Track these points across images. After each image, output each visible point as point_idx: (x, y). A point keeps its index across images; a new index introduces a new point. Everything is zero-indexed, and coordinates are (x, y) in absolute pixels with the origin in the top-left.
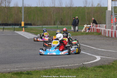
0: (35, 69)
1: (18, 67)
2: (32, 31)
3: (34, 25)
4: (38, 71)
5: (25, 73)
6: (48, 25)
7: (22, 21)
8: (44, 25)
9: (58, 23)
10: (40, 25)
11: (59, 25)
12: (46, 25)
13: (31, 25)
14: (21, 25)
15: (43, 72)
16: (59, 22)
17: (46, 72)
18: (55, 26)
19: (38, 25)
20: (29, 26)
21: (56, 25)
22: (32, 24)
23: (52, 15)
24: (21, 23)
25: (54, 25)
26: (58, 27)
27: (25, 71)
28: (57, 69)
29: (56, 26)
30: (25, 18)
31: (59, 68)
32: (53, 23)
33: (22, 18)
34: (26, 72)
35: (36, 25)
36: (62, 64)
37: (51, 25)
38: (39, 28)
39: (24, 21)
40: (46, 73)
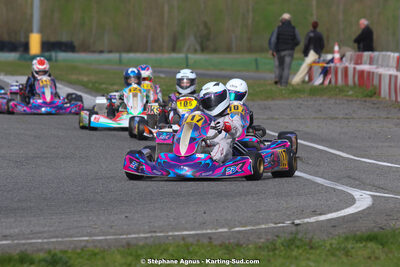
0: (83, 244)
1: (7, 232)
2: (74, 77)
3: (86, 48)
4: (97, 251)
5: (40, 261)
6: (144, 50)
7: (32, 31)
8: (130, 50)
9: (191, 41)
10: (110, 52)
11: (195, 51)
12: (136, 51)
13: (69, 47)
14: (26, 47)
15: (119, 257)
16: (192, 38)
17: (131, 254)
18: (174, 55)
19: (102, 52)
20: (62, 56)
21: (180, 51)
22: (76, 44)
23: (166, 8)
24: (27, 37)
25: (174, 49)
26: (191, 62)
27: (39, 251)
28: (182, 243)
29: (181, 56)
30: (43, 18)
31: (191, 240)
32: (166, 42)
33: (32, 16)
34: (42, 255)
35: (94, 52)
36: (203, 225)
37: (159, 50)
38: (108, 61)
39: (41, 31)
40: (130, 259)
